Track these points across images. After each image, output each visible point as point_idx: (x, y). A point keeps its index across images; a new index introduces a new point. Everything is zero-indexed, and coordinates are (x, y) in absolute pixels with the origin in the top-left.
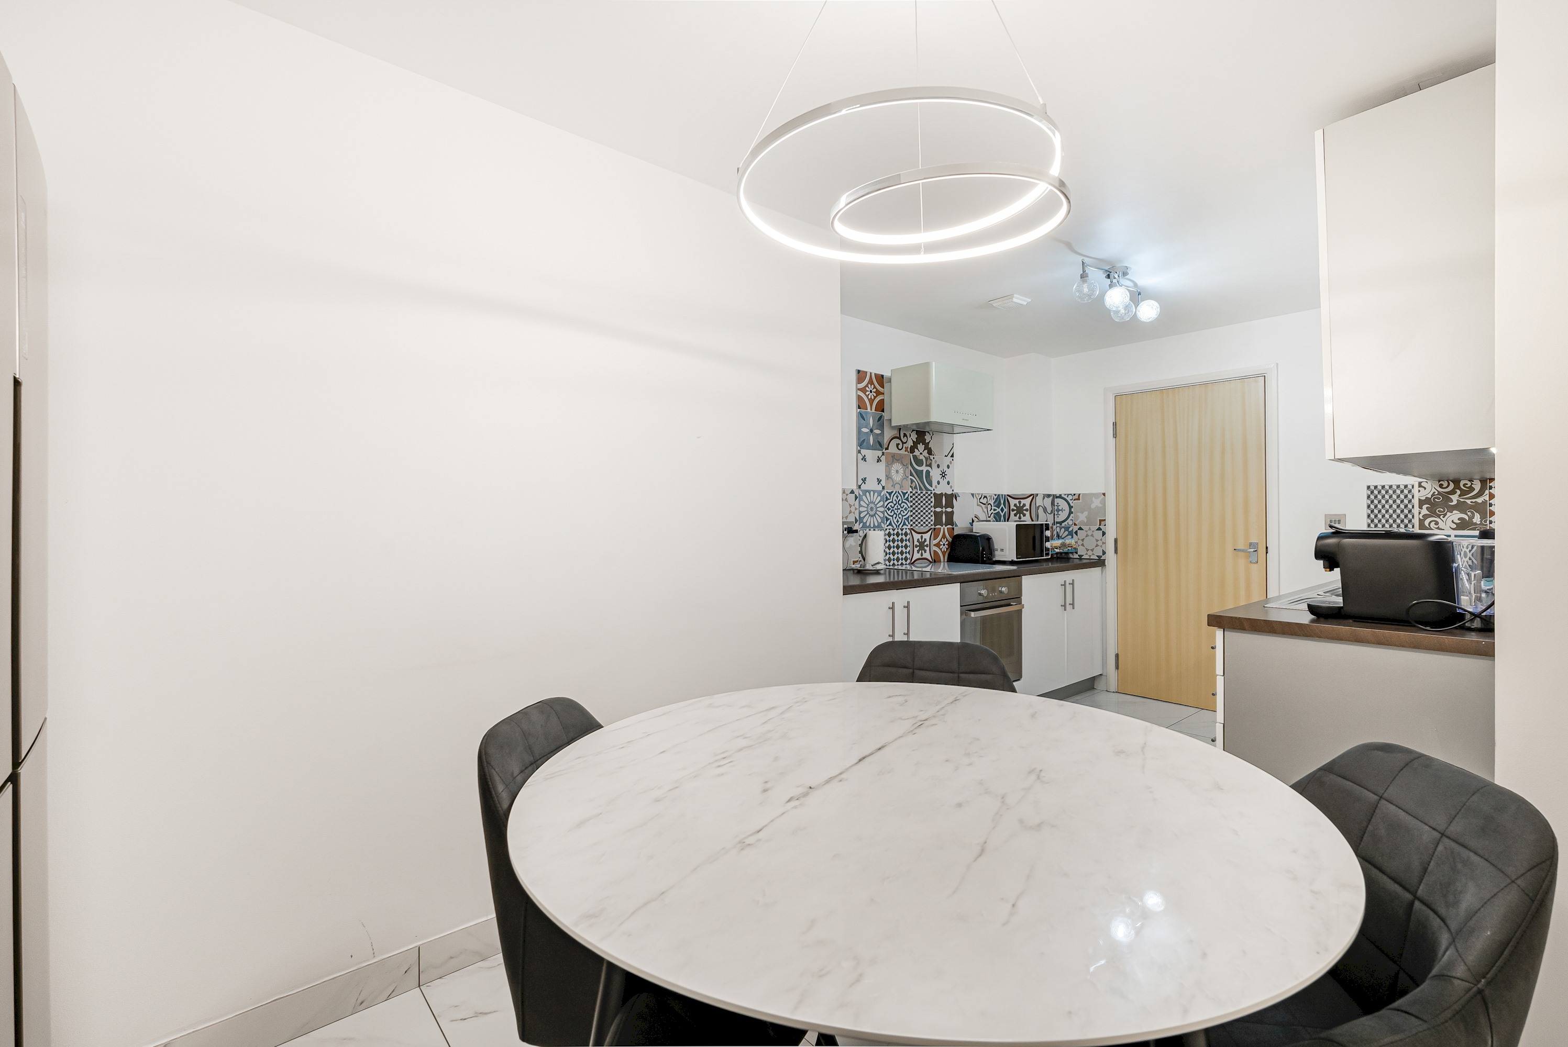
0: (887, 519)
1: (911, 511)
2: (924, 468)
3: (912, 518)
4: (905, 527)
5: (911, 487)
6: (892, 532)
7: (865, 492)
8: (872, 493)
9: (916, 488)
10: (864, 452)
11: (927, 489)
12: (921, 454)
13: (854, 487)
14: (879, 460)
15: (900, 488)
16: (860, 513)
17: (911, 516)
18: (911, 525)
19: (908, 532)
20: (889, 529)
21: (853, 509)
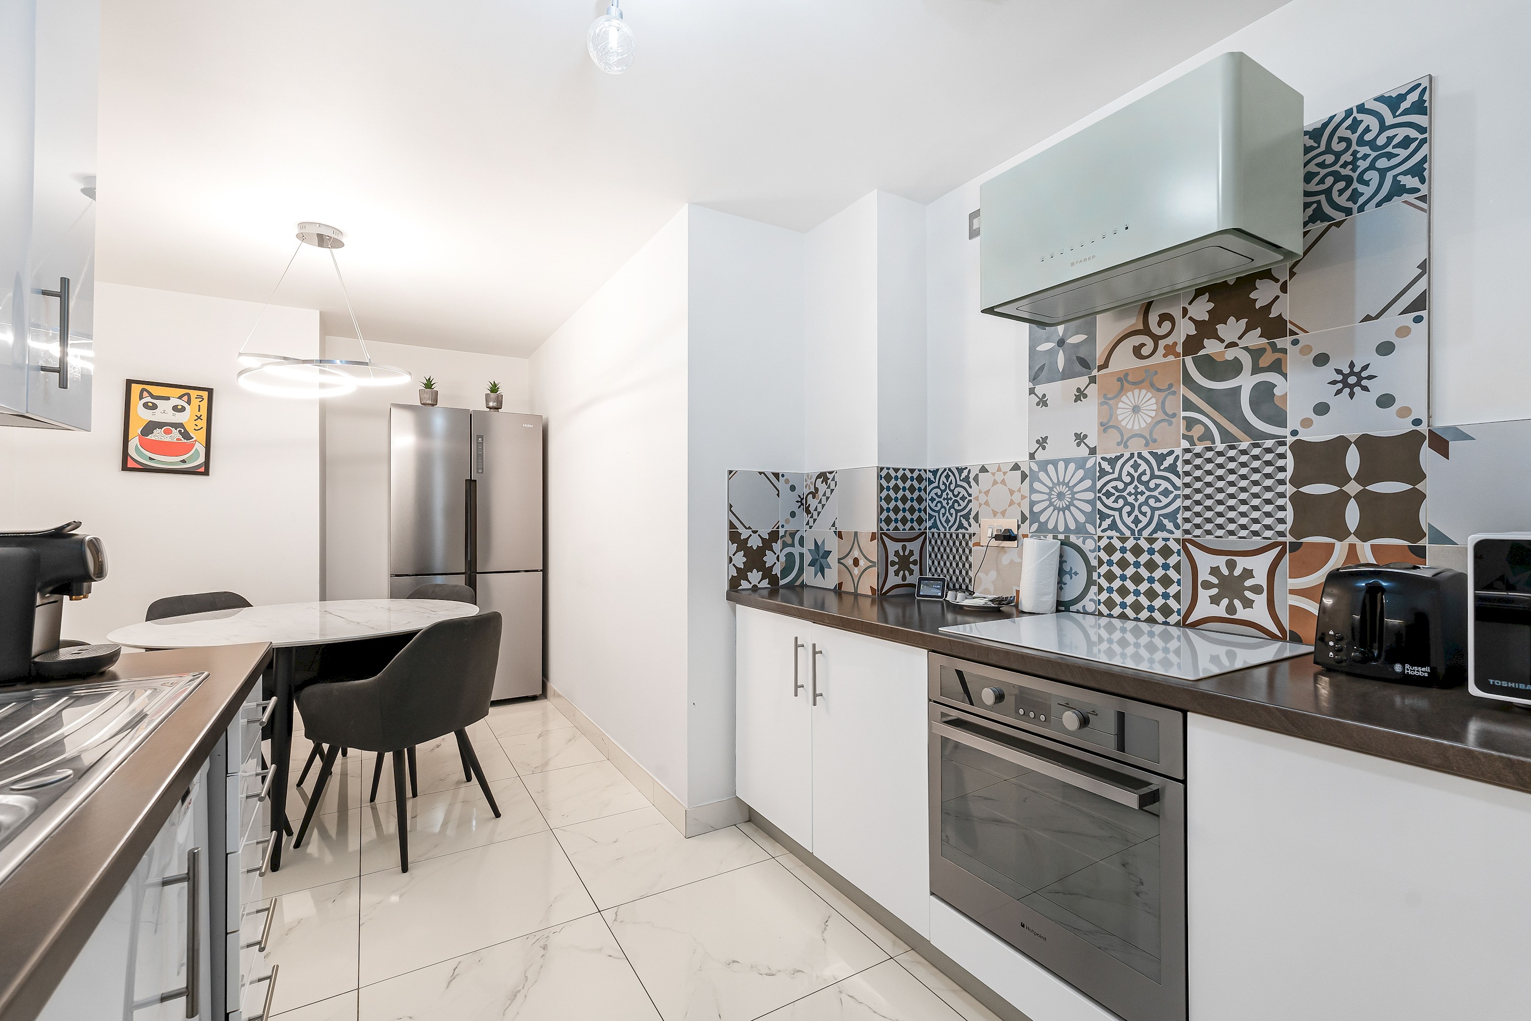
0: (1103, 517)
1: (1187, 497)
2: (1246, 382)
3: (1188, 514)
4: (1160, 535)
5: (1185, 437)
6: (1117, 544)
7: (1043, 465)
8: (1061, 465)
9: (1207, 435)
10: (1040, 389)
11: (1257, 436)
12: (1233, 345)
13: (1023, 458)
14: (1080, 395)
15: (1147, 445)
16: (1032, 504)
17: (1187, 509)
18: (1187, 532)
19: (1175, 546)
20: (1110, 538)
21: (1017, 497)
